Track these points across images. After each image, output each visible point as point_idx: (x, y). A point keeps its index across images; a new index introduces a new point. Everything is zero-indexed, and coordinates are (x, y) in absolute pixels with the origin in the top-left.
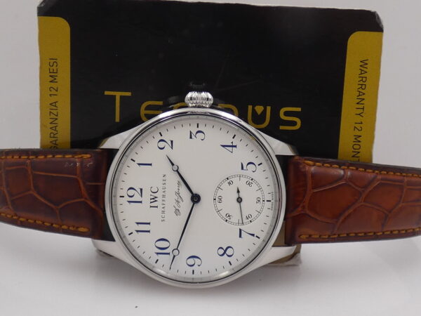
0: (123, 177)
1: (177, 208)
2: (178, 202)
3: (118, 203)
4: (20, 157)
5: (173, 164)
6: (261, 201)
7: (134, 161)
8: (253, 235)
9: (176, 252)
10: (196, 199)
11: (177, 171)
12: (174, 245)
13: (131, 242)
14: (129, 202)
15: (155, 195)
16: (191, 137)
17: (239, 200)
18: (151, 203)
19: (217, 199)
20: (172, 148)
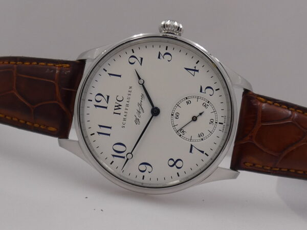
0: (93, 83)
1: (138, 117)
2: (139, 112)
3: (86, 105)
4: (9, 63)
5: (139, 78)
6: (214, 122)
7: (106, 71)
8: (203, 152)
9: (130, 156)
10: (155, 112)
11: (143, 84)
12: (129, 150)
13: (91, 141)
14: (96, 106)
15: (120, 103)
16: (159, 57)
17: (194, 119)
18: (115, 109)
19: (174, 115)
20: (141, 64)
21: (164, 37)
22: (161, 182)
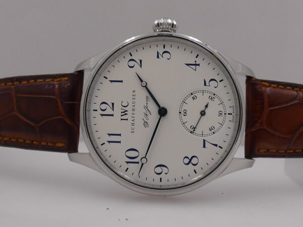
0: (96, 93)
1: (146, 120)
2: (146, 114)
3: (92, 116)
4: (6, 85)
5: (142, 81)
6: (223, 114)
7: (107, 78)
8: (216, 145)
9: (144, 160)
10: (163, 112)
11: (146, 87)
12: (142, 154)
13: (103, 151)
14: (102, 115)
15: (126, 109)
16: (158, 57)
17: (203, 113)
18: (122, 116)
19: (182, 113)
20: (141, 67)
21: (159, 36)
22: (180, 182)
